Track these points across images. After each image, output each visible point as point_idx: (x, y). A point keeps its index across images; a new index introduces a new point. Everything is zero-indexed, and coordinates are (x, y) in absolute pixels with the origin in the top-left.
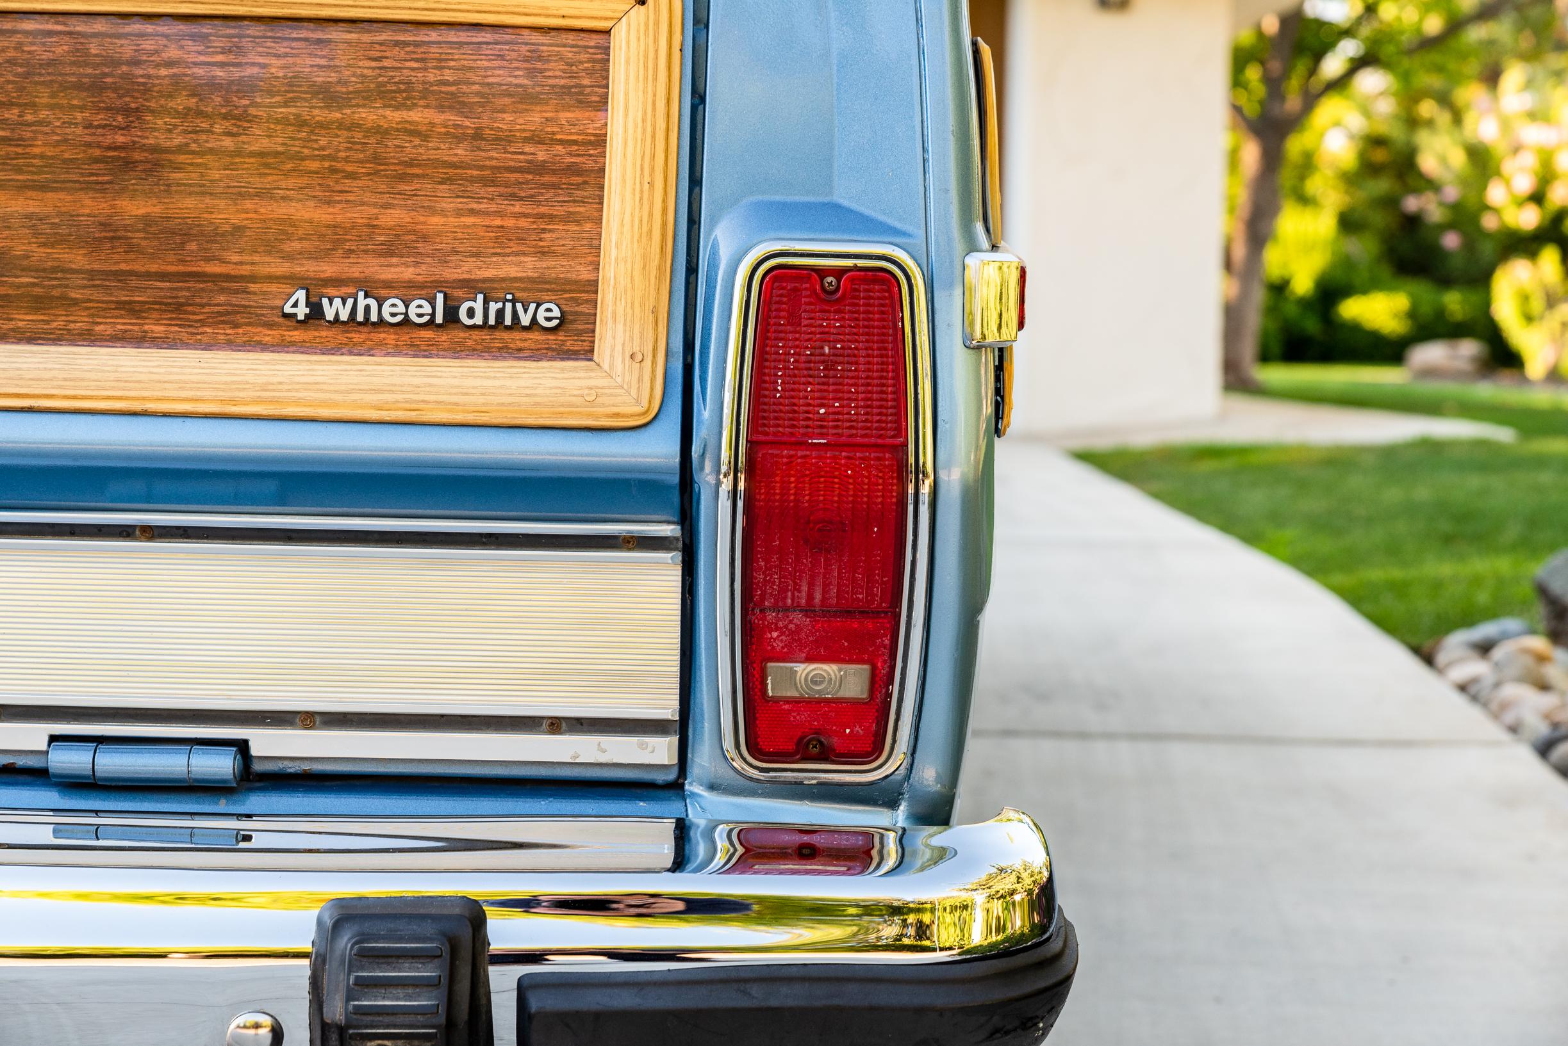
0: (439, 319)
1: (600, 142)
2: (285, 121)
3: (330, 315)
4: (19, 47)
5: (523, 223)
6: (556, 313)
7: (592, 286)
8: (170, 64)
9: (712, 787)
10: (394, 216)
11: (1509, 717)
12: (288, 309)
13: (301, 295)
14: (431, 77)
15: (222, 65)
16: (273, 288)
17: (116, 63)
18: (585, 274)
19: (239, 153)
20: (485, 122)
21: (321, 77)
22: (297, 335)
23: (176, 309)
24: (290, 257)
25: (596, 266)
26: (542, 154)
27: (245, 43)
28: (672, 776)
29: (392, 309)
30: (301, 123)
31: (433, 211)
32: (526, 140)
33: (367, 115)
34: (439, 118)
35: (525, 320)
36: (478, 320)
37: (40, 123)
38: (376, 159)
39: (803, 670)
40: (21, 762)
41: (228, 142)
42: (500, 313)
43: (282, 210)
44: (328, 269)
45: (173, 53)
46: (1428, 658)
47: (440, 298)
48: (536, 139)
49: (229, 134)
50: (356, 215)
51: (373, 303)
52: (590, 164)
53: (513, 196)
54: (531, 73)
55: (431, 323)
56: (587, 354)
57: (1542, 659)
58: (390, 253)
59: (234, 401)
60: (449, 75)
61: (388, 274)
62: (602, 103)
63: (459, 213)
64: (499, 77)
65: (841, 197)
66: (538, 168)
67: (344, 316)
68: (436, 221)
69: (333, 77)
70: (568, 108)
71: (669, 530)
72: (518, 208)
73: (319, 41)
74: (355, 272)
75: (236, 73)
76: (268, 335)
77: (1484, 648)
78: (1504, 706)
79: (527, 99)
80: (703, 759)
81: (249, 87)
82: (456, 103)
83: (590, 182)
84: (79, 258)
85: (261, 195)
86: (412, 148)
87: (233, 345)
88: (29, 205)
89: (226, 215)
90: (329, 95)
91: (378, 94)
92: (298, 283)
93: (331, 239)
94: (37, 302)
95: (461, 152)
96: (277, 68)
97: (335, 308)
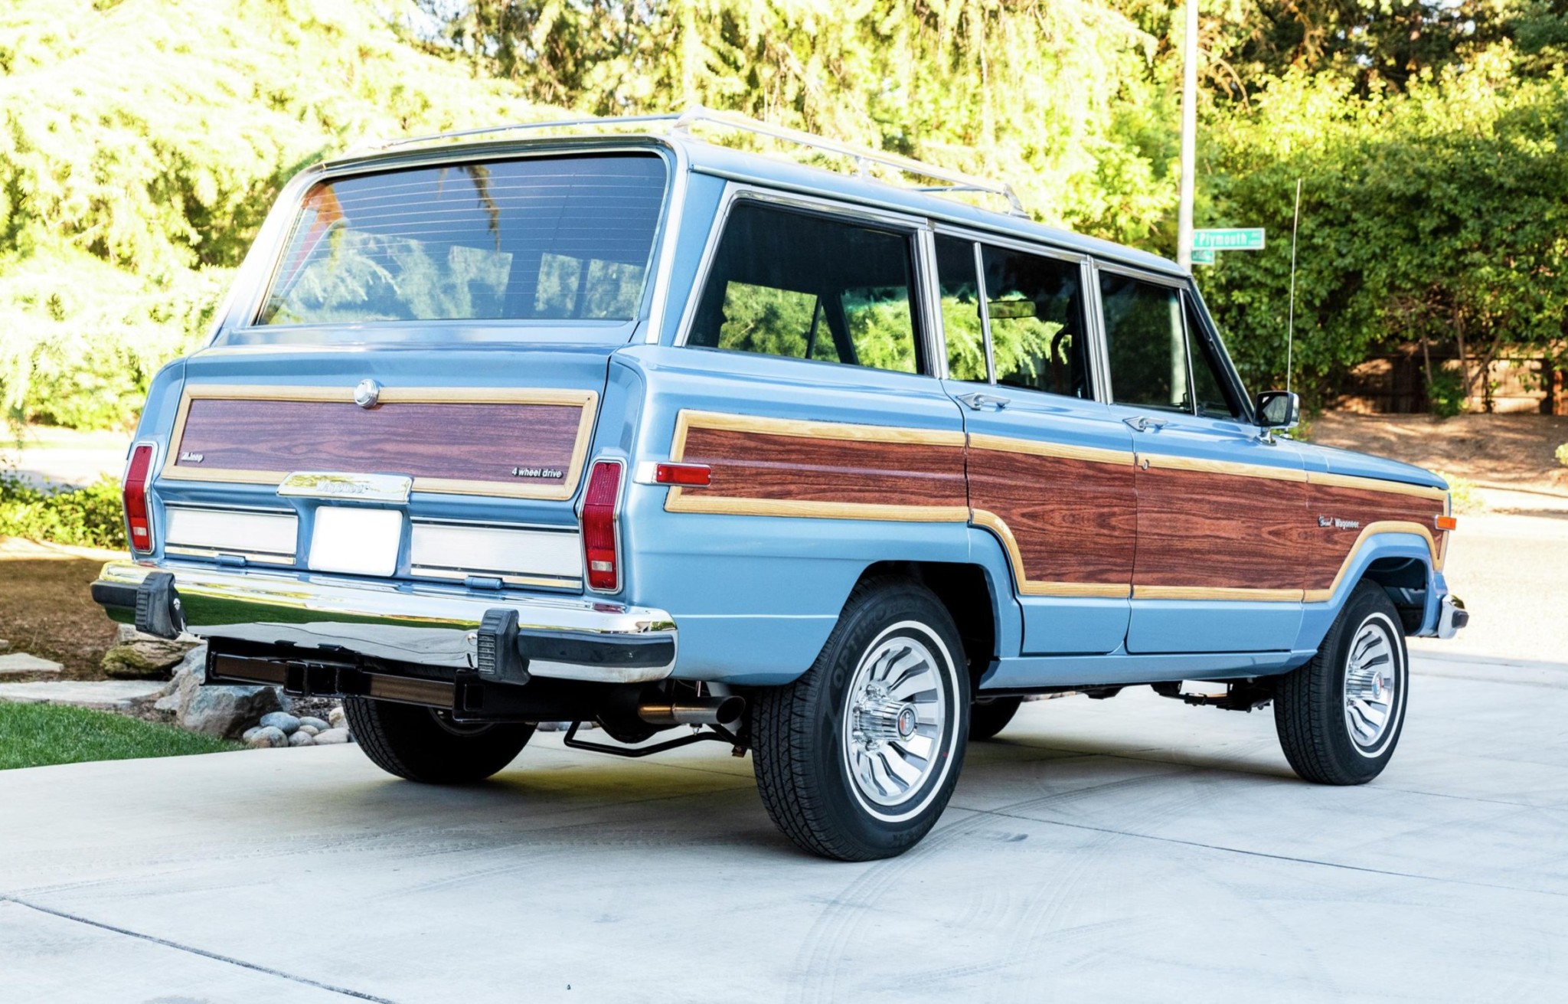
0: (539, 475)
1: (576, 433)
2: (522, 429)
3: (520, 474)
5: (559, 452)
6: (561, 474)
7: (568, 468)
10: (537, 451)
12: (513, 473)
13: (516, 470)
14: (550, 418)
16: (512, 468)
18: (567, 465)
19: (512, 436)
20: (557, 429)
21: (530, 418)
22: (513, 479)
23: (495, 472)
24: (516, 461)
25: (570, 463)
26: (565, 436)
27: (519, 410)
28: (583, 590)
29: (531, 473)
30: (524, 429)
31: (543, 450)
32: (563, 433)
33: (537, 427)
34: (549, 428)
35: (555, 476)
36: (546, 476)
37: (480, 429)
38: (537, 438)
39: (598, 564)
40: (463, 582)
41: (511, 434)
42: (550, 474)
43: (516, 450)
44: (523, 463)
45: (506, 413)
47: (540, 470)
48: (565, 433)
49: (512, 432)
50: (528, 451)
51: (528, 472)
52: (573, 438)
53: (558, 447)
54: (567, 417)
55: (537, 476)
56: (563, 483)
58: (534, 460)
60: (553, 418)
61: (532, 465)
62: (578, 423)
63: (547, 450)
64: (562, 418)
66: (564, 440)
67: (522, 474)
68: (543, 452)
69: (532, 418)
70: (572, 425)
71: (578, 528)
72: (560, 449)
74: (527, 464)
76: (508, 479)
79: (565, 423)
81: (517, 421)
82: (553, 425)
83: (572, 442)
84: (480, 461)
85: (515, 446)
86: (544, 435)
87: (503, 481)
88: (474, 448)
89: (508, 450)
90: (531, 423)
91: (540, 422)
92: (515, 466)
93: (526, 456)
94: (471, 471)
95: (552, 436)
96: (523, 416)
97: (521, 472)
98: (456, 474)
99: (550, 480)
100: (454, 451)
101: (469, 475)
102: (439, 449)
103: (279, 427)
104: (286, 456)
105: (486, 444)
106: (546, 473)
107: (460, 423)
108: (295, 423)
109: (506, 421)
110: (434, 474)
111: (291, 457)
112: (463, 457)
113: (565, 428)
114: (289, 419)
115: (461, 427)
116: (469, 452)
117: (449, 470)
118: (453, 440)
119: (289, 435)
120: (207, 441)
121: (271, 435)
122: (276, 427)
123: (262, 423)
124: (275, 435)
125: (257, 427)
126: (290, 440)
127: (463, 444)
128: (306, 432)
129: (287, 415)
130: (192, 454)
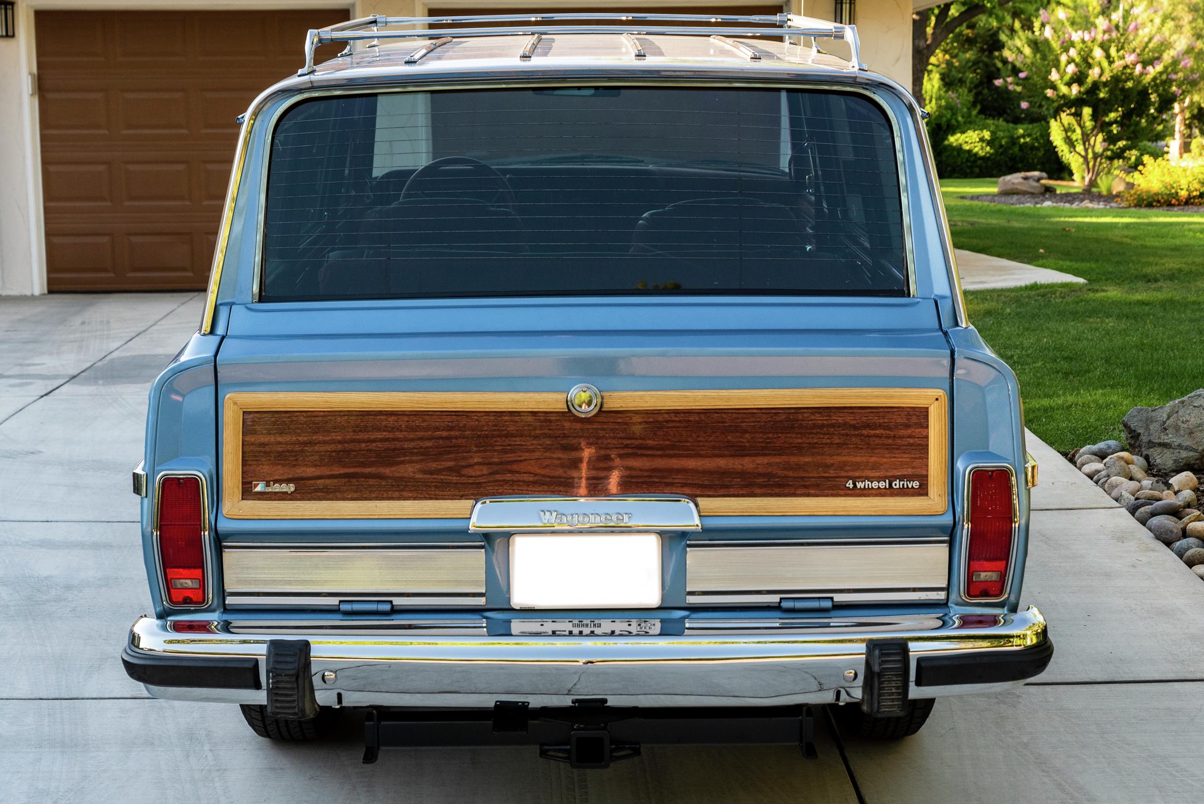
0: (887, 487)
1: (927, 437)
2: (843, 435)
3: (859, 487)
4: (772, 417)
5: (908, 460)
6: (918, 484)
7: (927, 476)
8: (812, 420)
9: (957, 604)
10: (873, 459)
11: (1115, 493)
12: (847, 485)
13: (851, 482)
14: (882, 421)
15: (825, 420)
16: (842, 479)
17: (797, 420)
18: (925, 473)
19: (831, 443)
20: (896, 433)
21: (852, 422)
22: (850, 492)
23: (817, 486)
24: (846, 471)
25: (927, 471)
26: (911, 441)
27: (832, 414)
28: (945, 602)
29: (875, 485)
30: (847, 435)
31: (884, 457)
32: (908, 437)
33: (865, 432)
34: (884, 432)
35: (910, 486)
36: (898, 486)
37: (779, 437)
38: (868, 444)
39: (983, 575)
41: (828, 441)
42: (903, 485)
43: (844, 459)
44: (857, 474)
45: (813, 417)
46: (1072, 461)
47: (887, 481)
48: (910, 437)
49: (828, 438)
50: (864, 459)
51: (870, 483)
52: (924, 443)
53: (904, 453)
54: (908, 419)
55: (885, 488)
56: (926, 494)
57: (1128, 463)
58: (873, 469)
59: (836, 511)
60: (886, 421)
61: (872, 475)
62: (927, 427)
63: (890, 458)
64: (899, 420)
65: (991, 450)
66: (911, 445)
67: (862, 487)
68: (885, 460)
69: (855, 422)
70: (918, 428)
71: (946, 538)
72: (906, 456)
73: (851, 413)
74: (864, 474)
75: (830, 422)
76: (842, 492)
77: (1102, 456)
78: (1114, 487)
79: (907, 426)
80: (954, 597)
81: (833, 426)
82: (888, 428)
83: (925, 448)
84: (791, 474)
85: (838, 454)
86: (877, 441)
87: (833, 495)
88: (777, 460)
89: (829, 461)
90: (855, 427)
91: (868, 426)
92: (849, 478)
93: (857, 466)
94: (780, 486)
95: (890, 441)
96: (840, 420)
97: (860, 485)
98: (758, 491)
99: (904, 492)
100: (747, 463)
101: (777, 490)
102: (722, 463)
103: (429, 444)
104: (455, 479)
105: (792, 454)
106: (897, 484)
107: (746, 432)
108: (456, 438)
109: (815, 426)
110: (721, 492)
111: (464, 480)
112: (760, 470)
113: (909, 432)
114: (445, 434)
115: (747, 436)
116: (770, 464)
117: (745, 486)
118: (740, 452)
119: (450, 453)
120: (294, 466)
121: (417, 454)
122: (422, 444)
123: (394, 439)
124: (423, 454)
125: (387, 445)
126: (455, 460)
127: (757, 455)
128: (482, 449)
129: (437, 429)
130: (272, 483)
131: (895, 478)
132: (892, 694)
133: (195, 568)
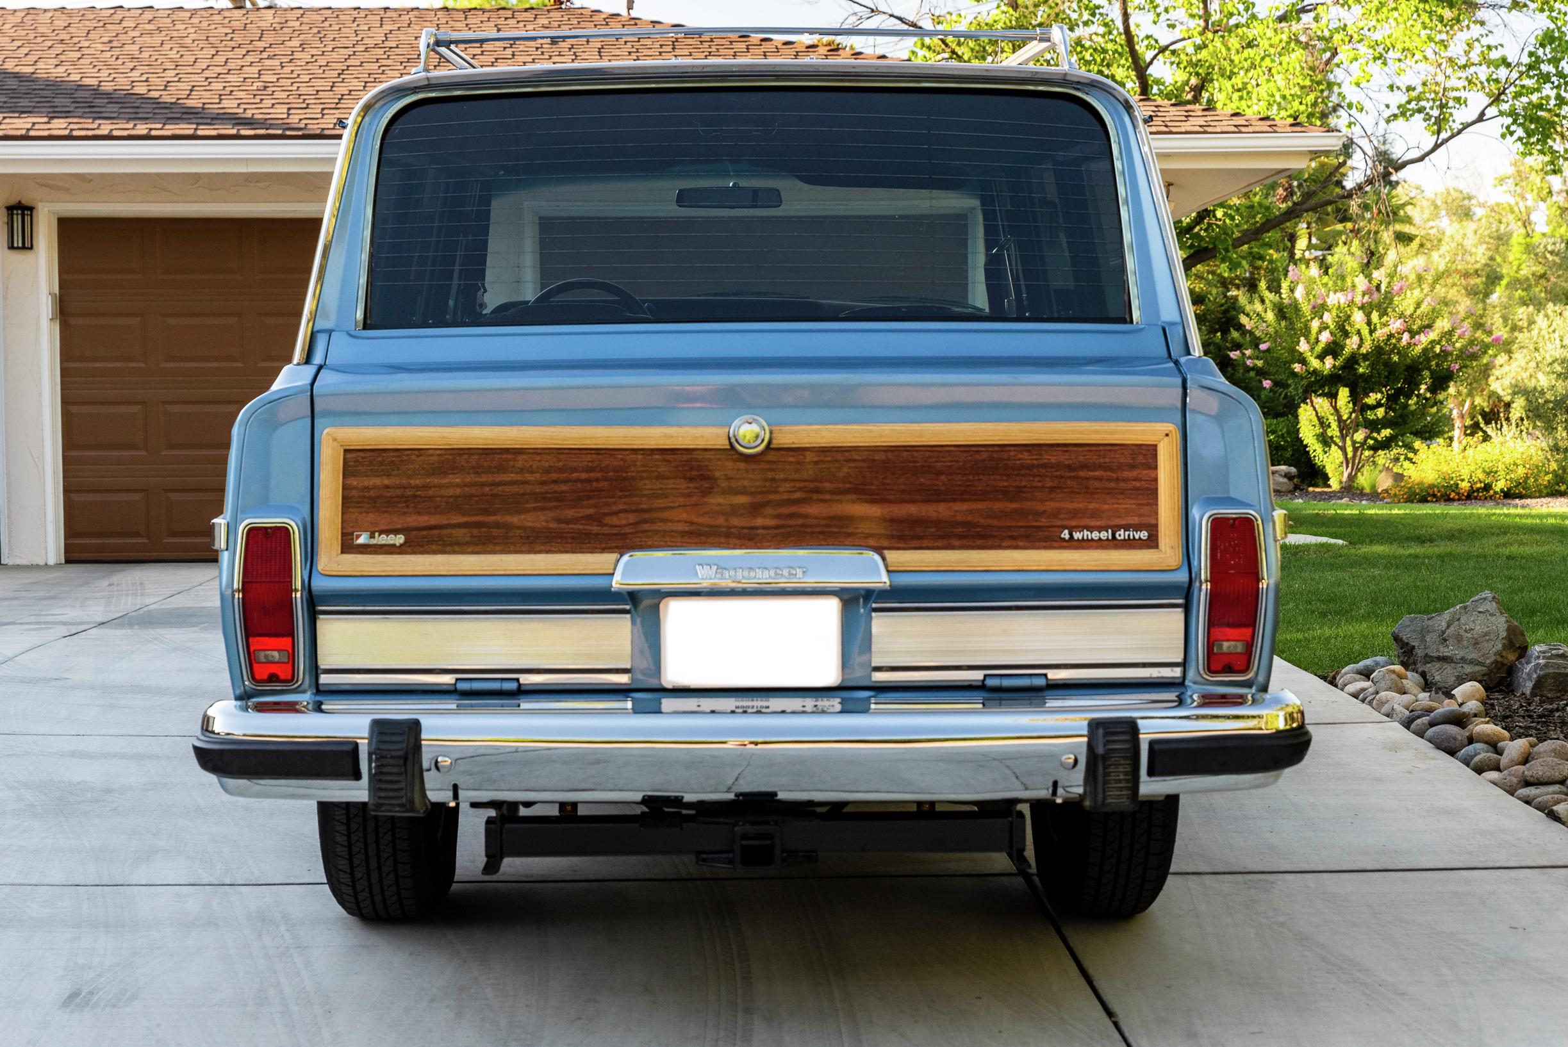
0: (1110, 538)
1: (1156, 480)
2: (1057, 477)
3: (1076, 538)
4: (971, 456)
5: (1133, 506)
6: (1146, 534)
7: (1156, 526)
8: (1019, 459)
9: (1195, 683)
10: (1092, 506)
11: (1385, 709)
12: (1062, 536)
13: (1066, 532)
14: (1102, 461)
15: (1036, 459)
16: (1057, 529)
17: (1002, 460)
18: (1154, 522)
19: (1043, 487)
20: (1119, 475)
21: (1066, 462)
22: (1065, 544)
23: (1027, 537)
24: (1061, 519)
25: (1157, 519)
26: (1138, 484)
27: (1043, 452)
28: (1181, 680)
29: (1095, 535)
30: (1062, 477)
31: (1106, 504)
32: (1133, 480)
33: (1082, 474)
34: (1104, 474)
35: (1137, 537)
36: (1122, 537)
37: (980, 480)
38: (1087, 487)
39: (1226, 645)
40: (974, 683)
41: (1039, 484)
42: (1129, 535)
43: (1058, 505)
44: (1073, 523)
45: (1020, 456)
46: (1333, 683)
47: (1110, 531)
48: (1136, 479)
49: (1039, 481)
50: (1081, 506)
51: (1089, 533)
52: (1153, 487)
53: (1129, 498)
54: (1133, 459)
55: (1108, 539)
56: (1157, 547)
57: (1401, 677)
58: (1092, 517)
59: (1050, 566)
60: (1107, 460)
61: (1092, 524)
62: (1156, 468)
63: (1113, 504)
64: (1122, 460)
65: (1232, 495)
66: (1137, 489)
67: (1080, 538)
68: (1106, 507)
69: (1070, 462)
70: (1145, 469)
71: (1181, 601)
72: (1132, 502)
73: (1067, 451)
74: (1083, 523)
75: (1040, 462)
76: (1055, 544)
77: (1366, 674)
78: (1382, 703)
79: (1133, 467)
80: (1191, 674)
81: (1044, 466)
82: (1111, 469)
83: (1153, 493)
84: (995, 522)
85: (1052, 500)
86: (1097, 484)
87: (1045, 548)
88: (978, 506)
89: (1039, 507)
90: (1070, 468)
91: (1085, 467)
92: (1065, 527)
93: (1074, 514)
94: (983, 537)
95: (1112, 485)
96: (1053, 460)
97: (1077, 535)
98: (956, 543)
99: (1129, 544)
100: (940, 510)
101: (979, 542)
102: (913, 510)
103: (563, 487)
104: (595, 529)
105: (997, 500)
106: (1121, 535)
107: (941, 473)
108: (597, 480)
109: (1022, 467)
110: (914, 543)
111: (606, 530)
112: (960, 518)
113: (1134, 473)
114: (584, 476)
115: (943, 477)
116: (970, 512)
117: (941, 537)
118: (935, 496)
119: (589, 498)
120: (405, 513)
121: (550, 500)
122: (556, 487)
123: (523, 483)
124: (557, 500)
125: (515, 489)
126: (596, 506)
127: (954, 500)
128: (627, 493)
129: (575, 470)
130: (377, 534)
131: (1119, 527)
132: (1120, 781)
133: (283, 635)
